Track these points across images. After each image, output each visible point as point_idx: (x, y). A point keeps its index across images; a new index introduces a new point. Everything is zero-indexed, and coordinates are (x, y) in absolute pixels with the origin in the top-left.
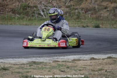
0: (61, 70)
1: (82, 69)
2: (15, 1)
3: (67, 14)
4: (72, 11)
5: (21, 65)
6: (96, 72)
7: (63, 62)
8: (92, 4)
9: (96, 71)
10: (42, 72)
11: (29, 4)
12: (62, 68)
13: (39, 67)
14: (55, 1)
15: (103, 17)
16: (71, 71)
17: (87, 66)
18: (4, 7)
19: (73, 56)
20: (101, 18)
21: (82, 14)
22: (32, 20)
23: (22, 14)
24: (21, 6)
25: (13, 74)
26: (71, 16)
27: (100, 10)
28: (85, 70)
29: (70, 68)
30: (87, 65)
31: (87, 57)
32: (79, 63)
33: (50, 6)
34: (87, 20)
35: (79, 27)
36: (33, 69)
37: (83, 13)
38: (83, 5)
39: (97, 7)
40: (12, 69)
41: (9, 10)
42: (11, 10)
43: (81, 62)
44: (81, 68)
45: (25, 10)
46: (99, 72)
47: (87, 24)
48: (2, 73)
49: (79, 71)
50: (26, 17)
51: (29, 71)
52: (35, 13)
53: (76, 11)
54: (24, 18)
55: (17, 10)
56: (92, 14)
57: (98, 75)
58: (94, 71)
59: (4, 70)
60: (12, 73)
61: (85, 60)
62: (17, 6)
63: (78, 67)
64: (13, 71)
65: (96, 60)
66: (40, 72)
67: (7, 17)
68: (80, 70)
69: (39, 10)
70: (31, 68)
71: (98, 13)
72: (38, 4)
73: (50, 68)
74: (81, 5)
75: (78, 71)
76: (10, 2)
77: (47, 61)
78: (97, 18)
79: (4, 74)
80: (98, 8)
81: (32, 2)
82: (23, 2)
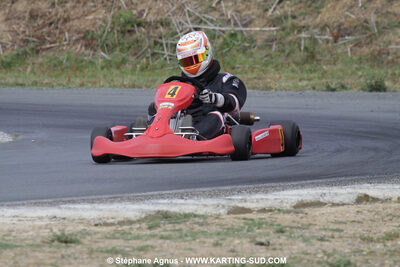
0: (258, 240)
1: (330, 234)
2: (95, 6)
3: (271, 47)
4: (289, 34)
5: (121, 223)
6: (379, 246)
7: (263, 210)
8: (356, 10)
9: (378, 241)
10: (191, 249)
11: (141, 13)
12: (259, 234)
13: (180, 230)
14: (230, 4)
15: (395, 53)
16: (292, 245)
17: (345, 223)
18: (57, 28)
19: (295, 192)
20: (390, 58)
21: (324, 46)
22: (154, 69)
23: (118, 49)
24: (113, 23)
25: (93, 256)
26: (287, 51)
27: (383, 29)
28: (341, 237)
29: (288, 234)
30: (344, 220)
31: (346, 193)
32: (317, 213)
33: (212, 21)
34: (339, 66)
35: (314, 88)
36: (162, 238)
37: (328, 41)
38: (327, 15)
39: (373, 18)
40: (89, 238)
41: (74, 38)
42: (82, 35)
43: (323, 210)
44: (324, 233)
45: (127, 35)
46: (389, 244)
47: (342, 78)
48: (55, 255)
49: (319, 243)
50: (132, 59)
51: (148, 246)
52: (162, 45)
53: (303, 35)
54: (124, 61)
55: (101, 37)
56: (358, 44)
57: (386, 254)
58: (371, 240)
59: (61, 242)
60: (91, 252)
61: (338, 205)
62: (100, 23)
63: (313, 229)
64: (95, 247)
65: (377, 204)
66: (185, 249)
67: (68, 59)
68: (322, 239)
69: (177, 33)
70: (153, 236)
71: (380, 39)
72: (174, 14)
73: (219, 234)
74: (319, 13)
75: (314, 241)
76: (77, 10)
77: (210, 210)
78: (376, 59)
79: (63, 257)
80: (377, 23)
81: (150, 9)
82: (120, 8)
